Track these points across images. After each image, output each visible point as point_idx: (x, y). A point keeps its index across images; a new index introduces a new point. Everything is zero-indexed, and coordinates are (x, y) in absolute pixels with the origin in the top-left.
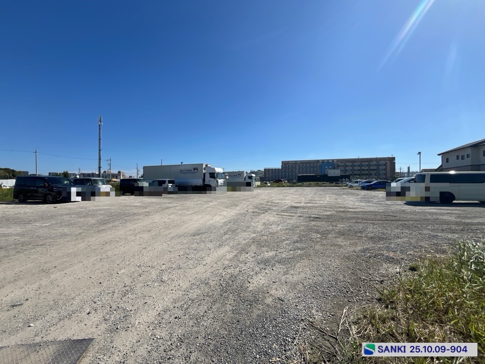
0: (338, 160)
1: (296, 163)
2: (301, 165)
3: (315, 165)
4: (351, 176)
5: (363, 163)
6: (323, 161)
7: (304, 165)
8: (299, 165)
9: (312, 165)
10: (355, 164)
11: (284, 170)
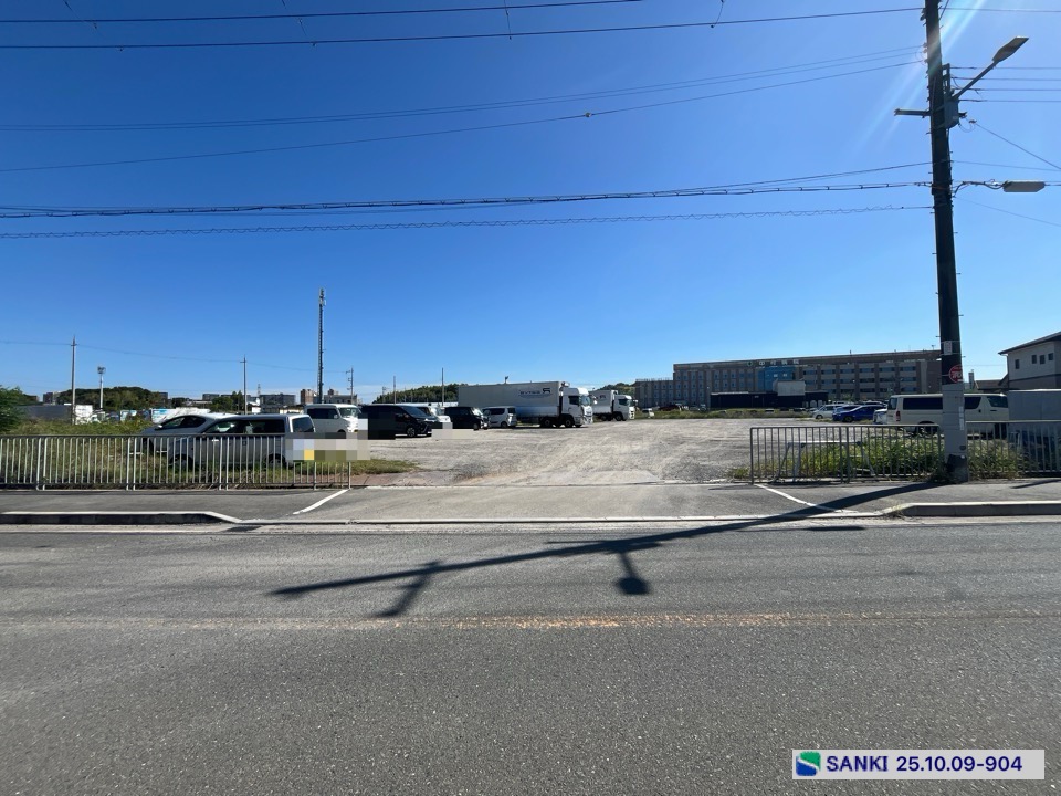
0: (802, 361)
1: (705, 367)
2: (717, 373)
3: (750, 371)
4: (829, 396)
6: (768, 363)
7: (725, 372)
8: (713, 372)
9: (741, 371)
10: (842, 367)
11: (678, 384)
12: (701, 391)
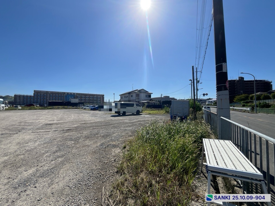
0: (77, 94)
1: (47, 92)
2: (51, 95)
3: (62, 95)
4: (84, 103)
5: (90, 97)
6: (68, 93)
7: (54, 95)
8: (50, 94)
9: (60, 95)
10: (86, 96)
11: (35, 97)
12: (45, 100)
